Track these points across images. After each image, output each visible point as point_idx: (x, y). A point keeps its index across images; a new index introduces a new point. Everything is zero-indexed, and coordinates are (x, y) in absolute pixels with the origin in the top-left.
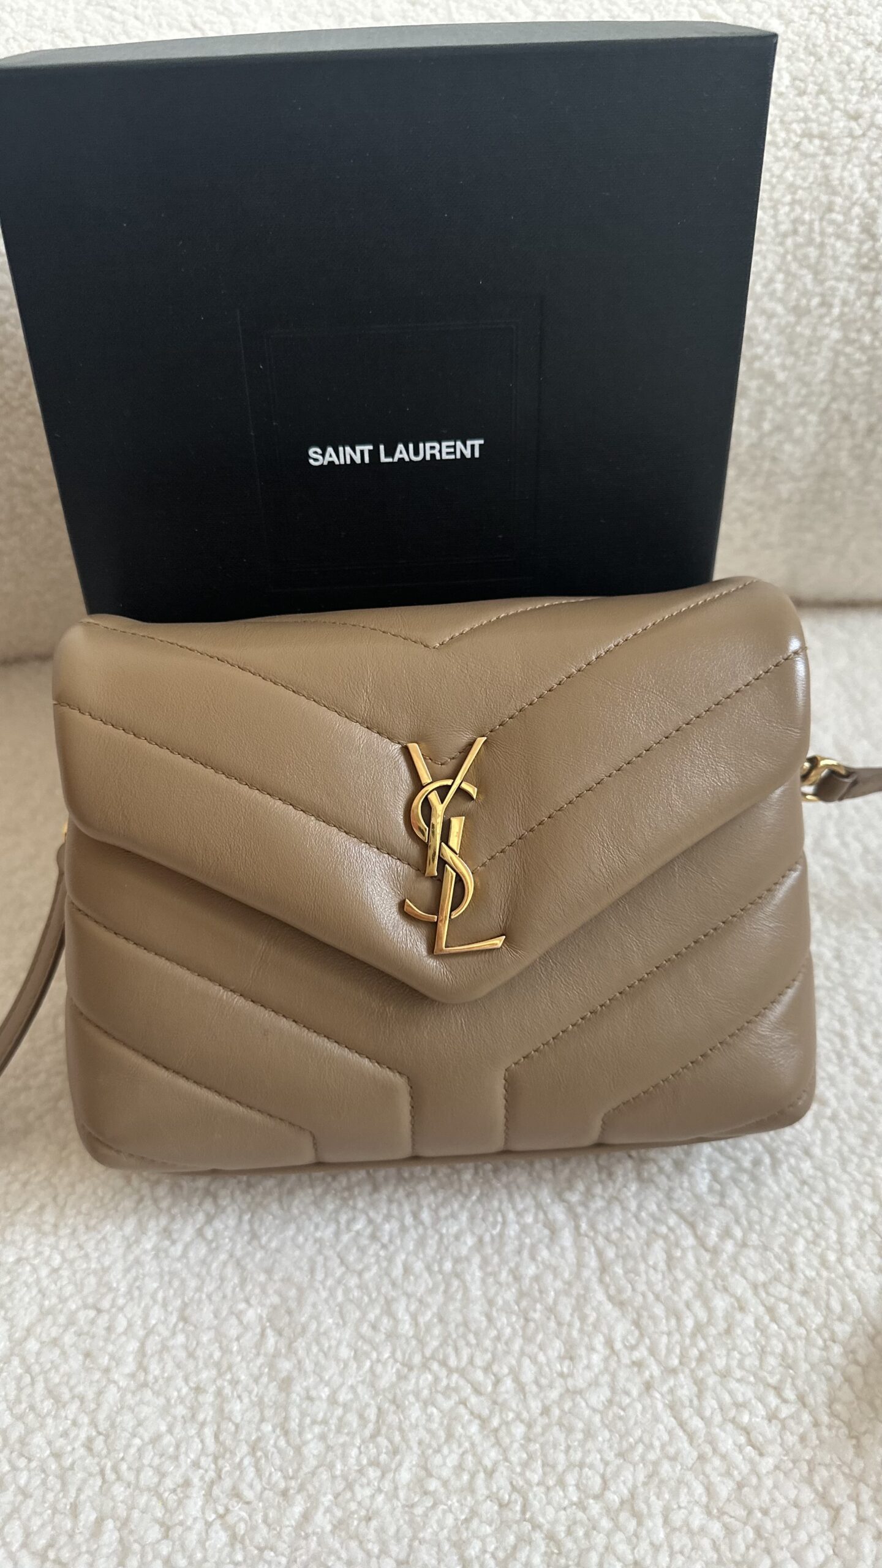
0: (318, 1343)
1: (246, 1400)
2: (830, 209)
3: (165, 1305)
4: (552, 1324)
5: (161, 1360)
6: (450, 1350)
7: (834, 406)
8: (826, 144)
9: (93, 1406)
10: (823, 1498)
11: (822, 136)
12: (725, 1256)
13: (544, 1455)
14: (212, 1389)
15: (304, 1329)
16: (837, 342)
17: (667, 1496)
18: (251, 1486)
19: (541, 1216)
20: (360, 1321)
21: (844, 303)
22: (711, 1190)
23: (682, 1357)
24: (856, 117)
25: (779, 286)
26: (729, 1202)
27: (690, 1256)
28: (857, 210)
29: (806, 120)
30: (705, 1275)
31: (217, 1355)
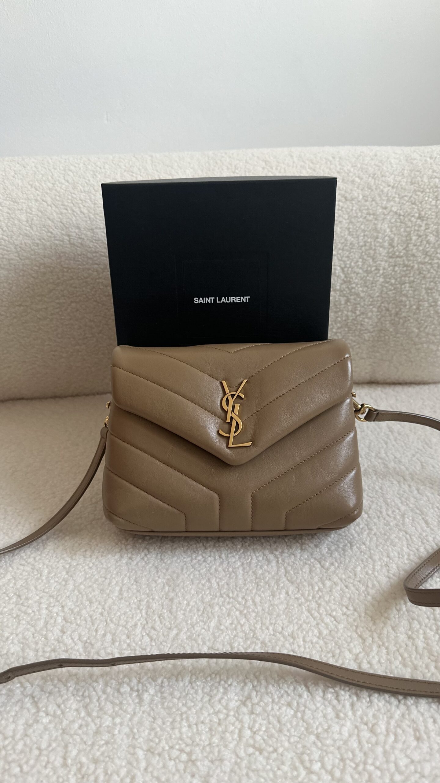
0: (183, 589)
1: (157, 604)
2: (377, 238)
3: (129, 578)
4: (267, 586)
5: (128, 592)
6: (230, 591)
7: (383, 305)
8: (375, 217)
9: (103, 603)
10: (360, 636)
11: (374, 214)
12: (331, 570)
13: (262, 621)
14: (146, 600)
15: (178, 586)
16: (383, 282)
17: (304, 633)
18: (159, 626)
19: (265, 557)
20: (198, 584)
21: (384, 269)
22: (327, 553)
23: (314, 597)
24: (385, 208)
25: (360, 263)
26: (334, 556)
27: (318, 569)
28: (387, 238)
29: (368, 209)
30: (323, 575)
31: (147, 591)
